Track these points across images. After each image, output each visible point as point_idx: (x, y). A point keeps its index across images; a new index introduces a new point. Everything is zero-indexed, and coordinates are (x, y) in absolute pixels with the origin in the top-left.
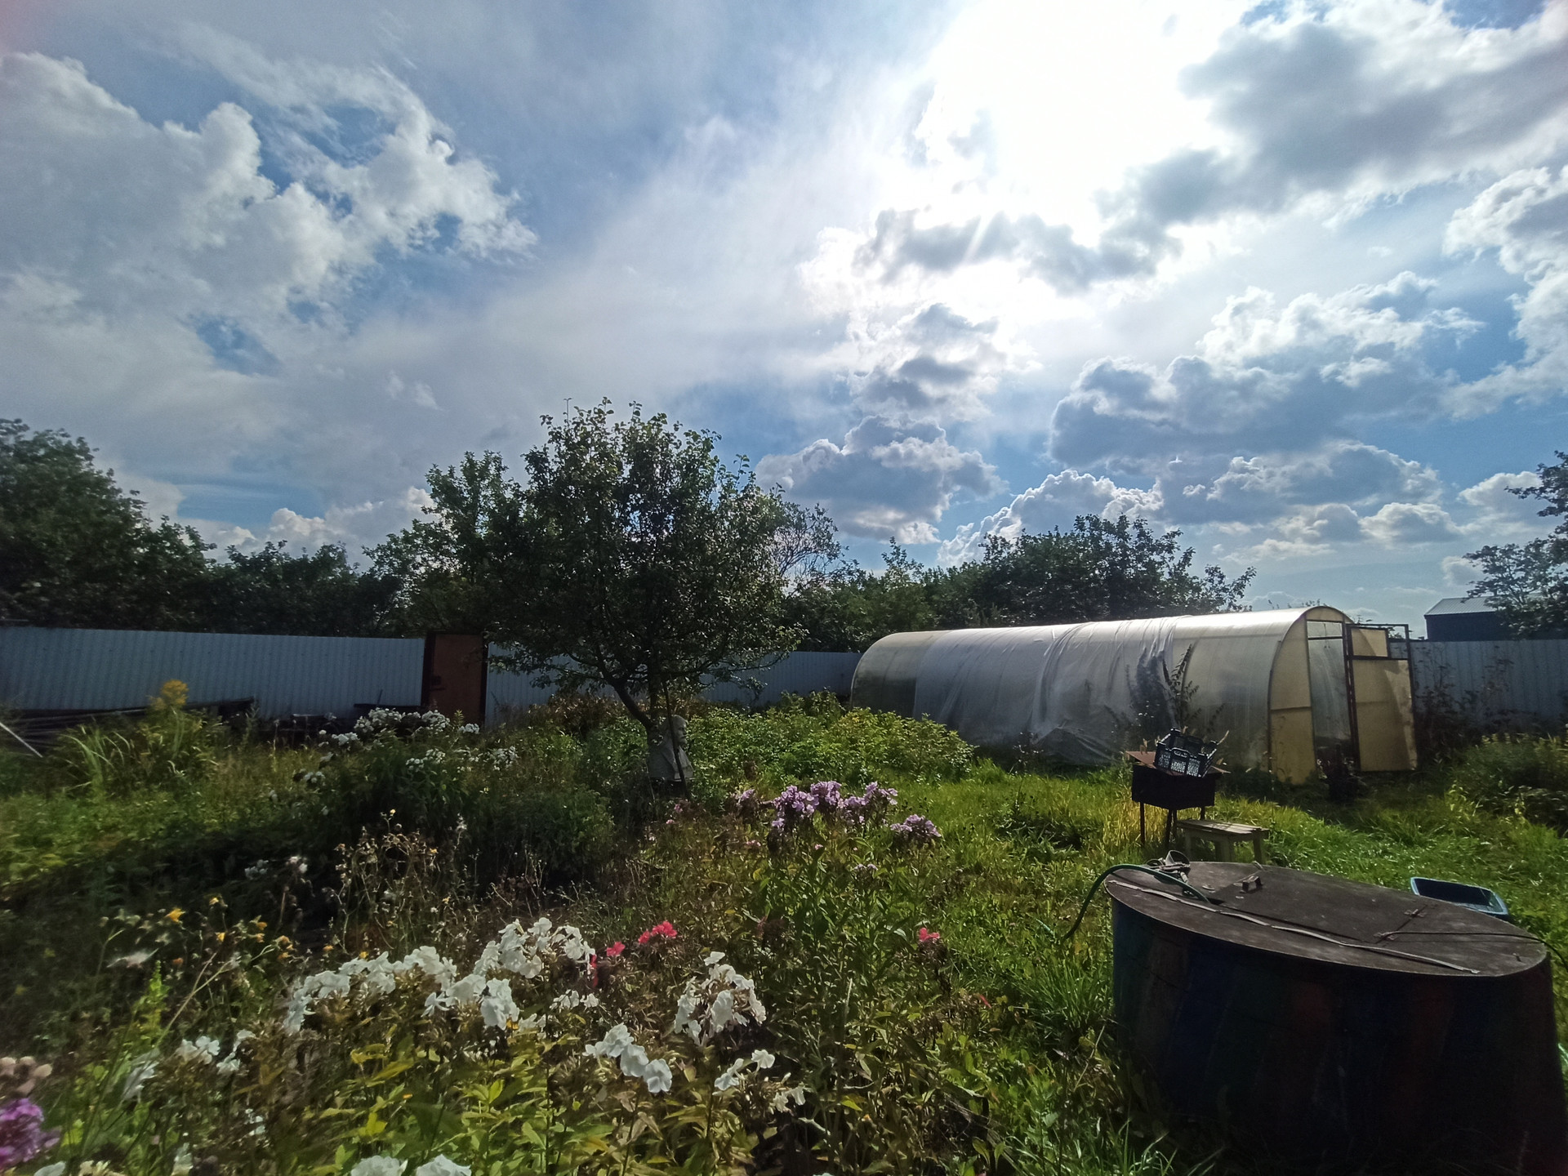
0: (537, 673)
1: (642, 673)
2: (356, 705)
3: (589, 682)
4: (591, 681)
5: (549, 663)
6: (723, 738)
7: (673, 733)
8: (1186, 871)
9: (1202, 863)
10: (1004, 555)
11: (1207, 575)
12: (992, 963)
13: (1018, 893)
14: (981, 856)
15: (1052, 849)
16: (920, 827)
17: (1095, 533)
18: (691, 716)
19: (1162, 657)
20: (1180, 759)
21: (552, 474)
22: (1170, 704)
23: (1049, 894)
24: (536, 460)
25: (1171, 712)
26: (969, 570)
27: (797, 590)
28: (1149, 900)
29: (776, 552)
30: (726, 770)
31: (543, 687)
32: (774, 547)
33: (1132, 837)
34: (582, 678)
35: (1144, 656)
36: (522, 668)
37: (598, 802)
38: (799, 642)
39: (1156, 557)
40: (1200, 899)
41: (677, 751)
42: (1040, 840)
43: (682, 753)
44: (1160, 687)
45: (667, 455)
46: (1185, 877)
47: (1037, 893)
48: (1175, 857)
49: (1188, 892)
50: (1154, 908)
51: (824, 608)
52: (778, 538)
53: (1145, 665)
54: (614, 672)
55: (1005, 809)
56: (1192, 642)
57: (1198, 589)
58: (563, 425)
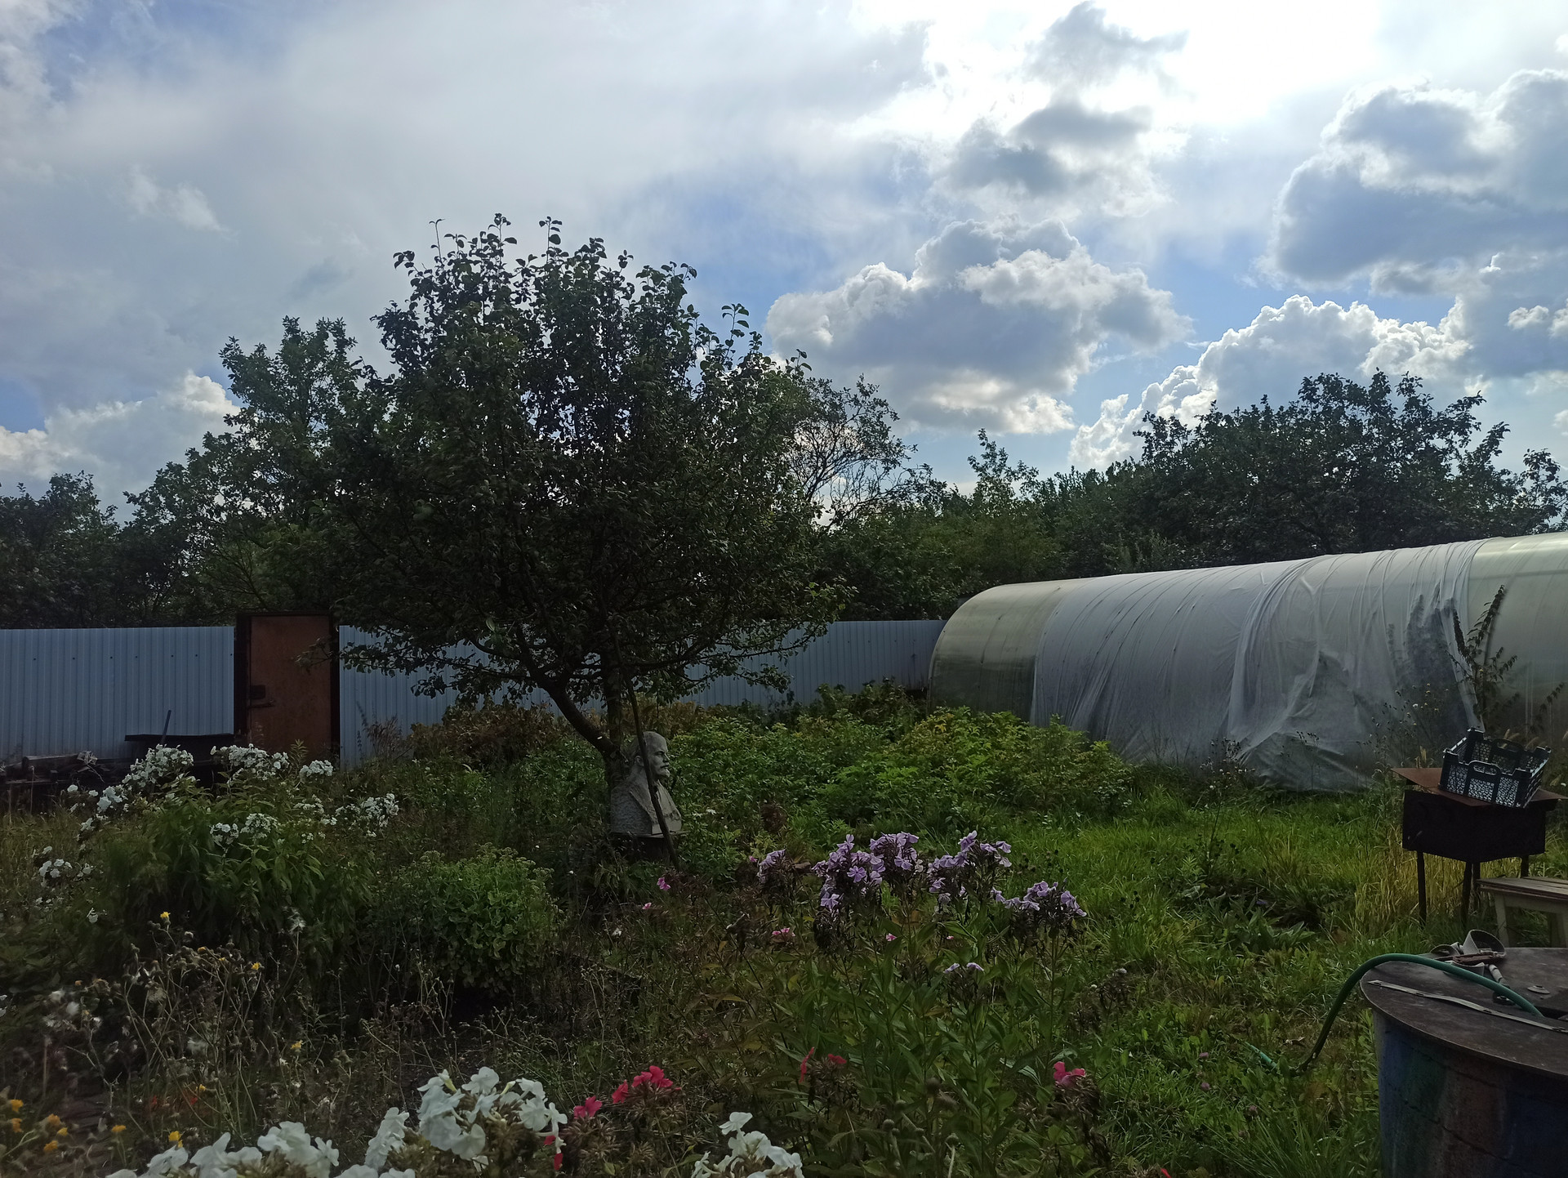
0: (422, 673)
1: (592, 666)
2: (128, 738)
3: (505, 685)
4: (511, 683)
5: (440, 654)
6: (727, 765)
7: (645, 759)
8: (1499, 962)
9: (1526, 950)
10: (1176, 449)
11: (1527, 468)
12: (1177, 1115)
13: (1216, 1001)
14: (1152, 943)
15: (1271, 930)
16: (1050, 902)
17: (1334, 405)
18: (673, 732)
19: (1451, 610)
20: (1483, 778)
21: (425, 347)
22: (1464, 688)
23: (1269, 1003)
24: (396, 325)
25: (1468, 702)
26: (1121, 475)
27: (835, 521)
28: (1437, 1011)
29: (798, 463)
30: (735, 816)
31: (433, 695)
32: (795, 454)
33: (1405, 908)
34: (495, 679)
35: (1419, 609)
36: (398, 664)
37: (532, 876)
38: (842, 607)
39: (1439, 443)
40: (1524, 1009)
41: (654, 790)
42: (1250, 916)
43: (662, 792)
44: (1447, 658)
45: (612, 308)
46: (1497, 973)
47: (1248, 1001)
48: (1481, 940)
49: (1500, 998)
50: (1446, 1025)
51: (879, 550)
52: (800, 438)
53: (1421, 624)
54: (547, 668)
55: (1190, 865)
56: (1503, 582)
57: (1511, 491)
58: (433, 266)
